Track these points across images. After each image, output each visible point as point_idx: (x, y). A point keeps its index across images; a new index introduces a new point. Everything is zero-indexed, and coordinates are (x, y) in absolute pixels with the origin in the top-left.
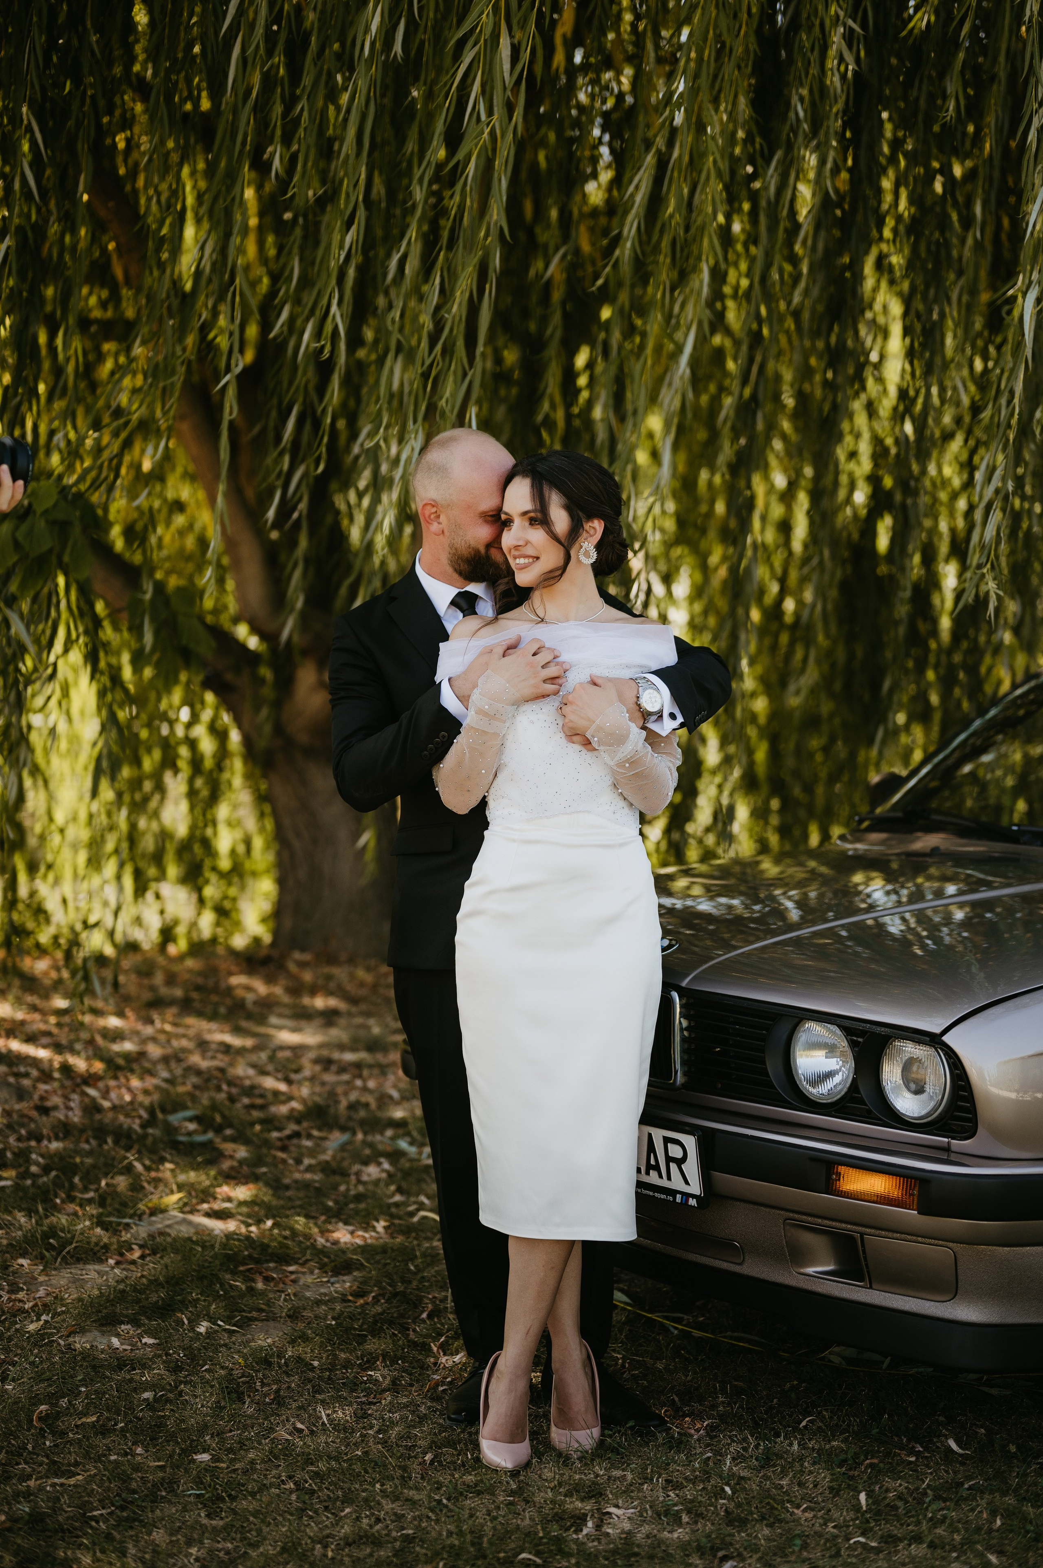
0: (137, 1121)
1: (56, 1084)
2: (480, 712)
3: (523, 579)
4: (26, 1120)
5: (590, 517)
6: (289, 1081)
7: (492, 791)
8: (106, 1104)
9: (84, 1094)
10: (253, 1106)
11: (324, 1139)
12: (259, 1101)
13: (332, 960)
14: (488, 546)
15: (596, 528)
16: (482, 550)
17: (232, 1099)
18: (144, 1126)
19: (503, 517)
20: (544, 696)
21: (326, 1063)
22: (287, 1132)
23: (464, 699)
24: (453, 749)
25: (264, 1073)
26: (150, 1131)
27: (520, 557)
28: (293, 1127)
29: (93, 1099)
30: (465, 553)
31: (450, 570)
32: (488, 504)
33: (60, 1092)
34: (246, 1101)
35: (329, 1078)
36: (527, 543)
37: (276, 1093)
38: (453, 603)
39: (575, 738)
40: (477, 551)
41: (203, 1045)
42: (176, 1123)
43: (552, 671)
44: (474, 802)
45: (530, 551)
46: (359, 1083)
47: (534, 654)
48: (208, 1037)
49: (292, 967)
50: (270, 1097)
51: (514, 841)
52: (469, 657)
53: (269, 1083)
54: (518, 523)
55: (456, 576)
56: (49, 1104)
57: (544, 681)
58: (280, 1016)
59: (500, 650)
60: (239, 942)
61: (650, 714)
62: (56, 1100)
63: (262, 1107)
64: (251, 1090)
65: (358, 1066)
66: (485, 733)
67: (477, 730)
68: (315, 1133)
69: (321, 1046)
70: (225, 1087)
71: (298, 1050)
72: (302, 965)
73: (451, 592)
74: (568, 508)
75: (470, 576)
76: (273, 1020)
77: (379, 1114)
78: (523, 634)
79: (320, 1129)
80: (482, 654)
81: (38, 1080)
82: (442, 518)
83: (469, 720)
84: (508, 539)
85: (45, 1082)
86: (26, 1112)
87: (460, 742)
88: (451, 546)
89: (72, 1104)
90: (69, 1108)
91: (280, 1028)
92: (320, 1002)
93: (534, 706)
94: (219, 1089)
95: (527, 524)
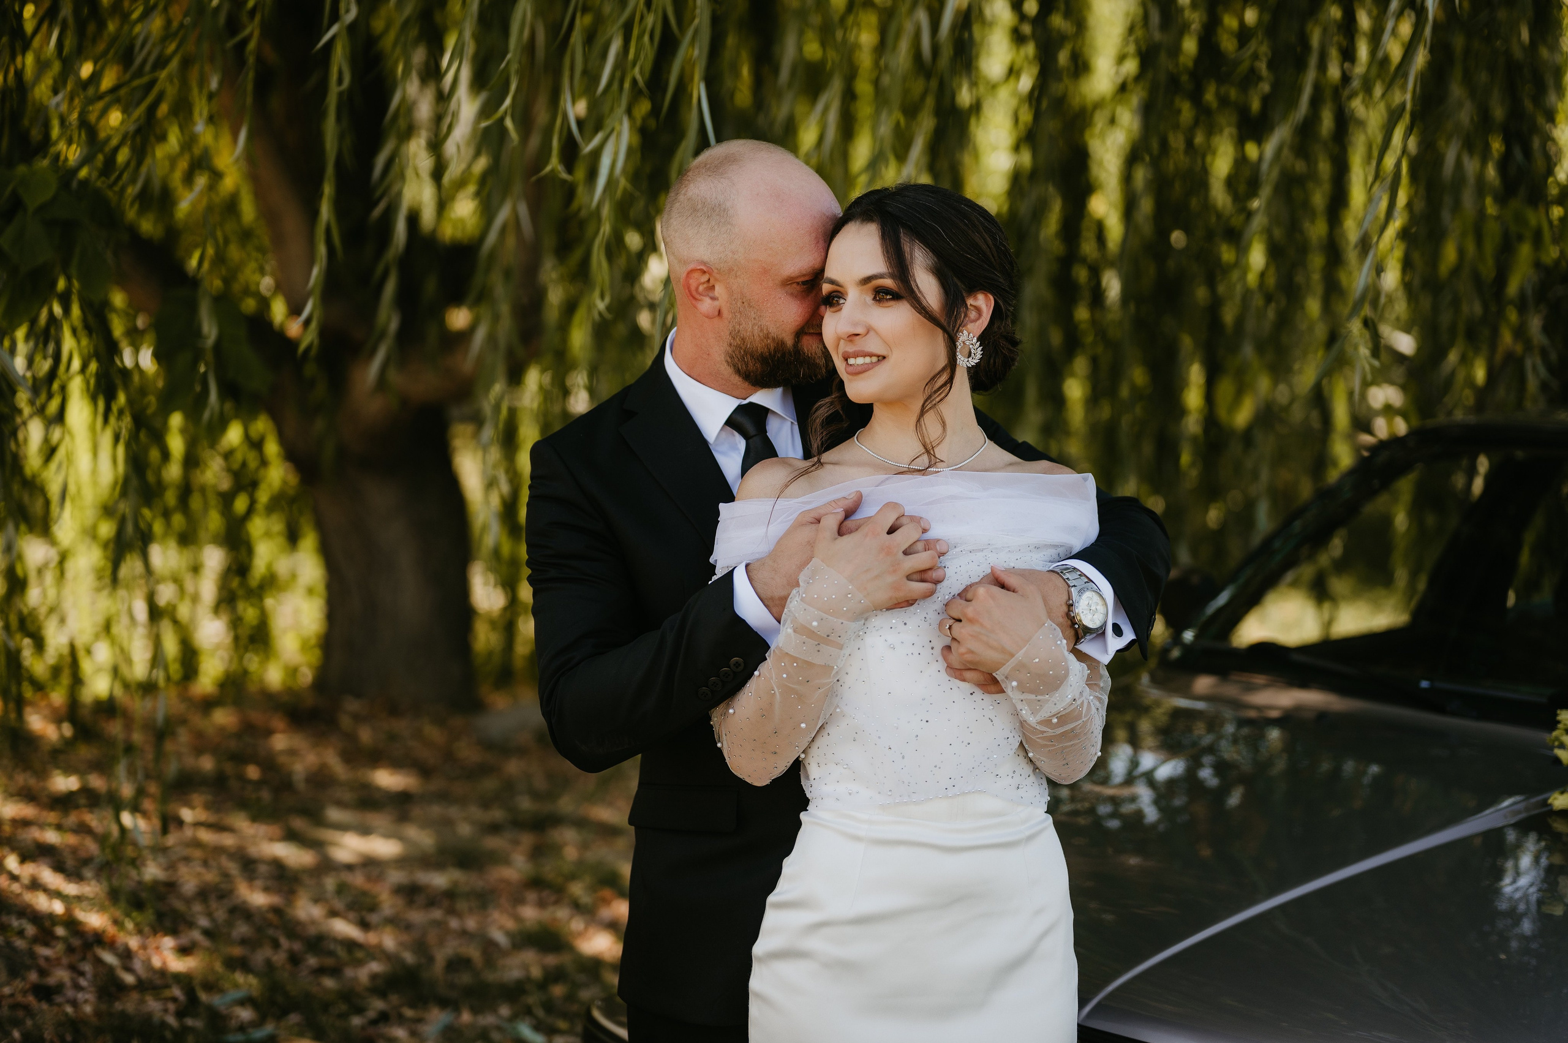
0: (172, 1007)
1: (60, 947)
2: (802, 630)
3: (858, 390)
4: (20, 1014)
5: (972, 290)
6: (364, 925)
7: (814, 751)
8: (129, 979)
9: (99, 961)
10: (321, 971)
11: (419, 1020)
12: (329, 962)
13: (394, 711)
14: (799, 333)
15: (982, 304)
16: (789, 341)
17: (295, 959)
18: (180, 1014)
19: (826, 288)
20: (909, 603)
21: (410, 892)
22: (371, 1014)
23: (775, 605)
24: (752, 686)
25: (333, 914)
26: (190, 1022)
27: (856, 355)
28: (378, 1005)
29: (111, 969)
30: (758, 344)
31: (727, 371)
32: (799, 263)
33: (65, 961)
34: (312, 961)
35: (417, 916)
36: (869, 330)
37: (351, 945)
38: (731, 423)
39: (968, 675)
40: (781, 344)
41: (249, 865)
42: (223, 1009)
43: (920, 560)
44: (781, 766)
45: (873, 345)
46: (454, 923)
47: (892, 531)
48: (253, 851)
49: (345, 722)
50: (341, 952)
51: (857, 839)
52: (777, 529)
53: (343, 928)
54: (855, 299)
55: (737, 379)
56: (51, 981)
57: (909, 578)
58: (341, 804)
59: (831, 523)
60: (274, 676)
61: (1087, 630)
62: (62, 975)
63: (335, 972)
64: (318, 943)
65: (450, 895)
66: (809, 664)
67: (795, 659)
68: (409, 1013)
69: (400, 862)
70: (284, 942)
71: (370, 864)
72: (357, 718)
73: (726, 405)
74: (939, 273)
75: (761, 382)
76: (334, 814)
77: (490, 977)
78: (864, 491)
79: (412, 1006)
80: (799, 525)
81: (35, 940)
82: (719, 290)
83: (782, 640)
84: (834, 325)
85: (46, 944)
86: (20, 998)
87: (766, 675)
88: (734, 334)
89: (83, 982)
90: (78, 987)
91: (343, 828)
92: (386, 779)
93: (895, 618)
94: (276, 945)
95: (869, 298)
